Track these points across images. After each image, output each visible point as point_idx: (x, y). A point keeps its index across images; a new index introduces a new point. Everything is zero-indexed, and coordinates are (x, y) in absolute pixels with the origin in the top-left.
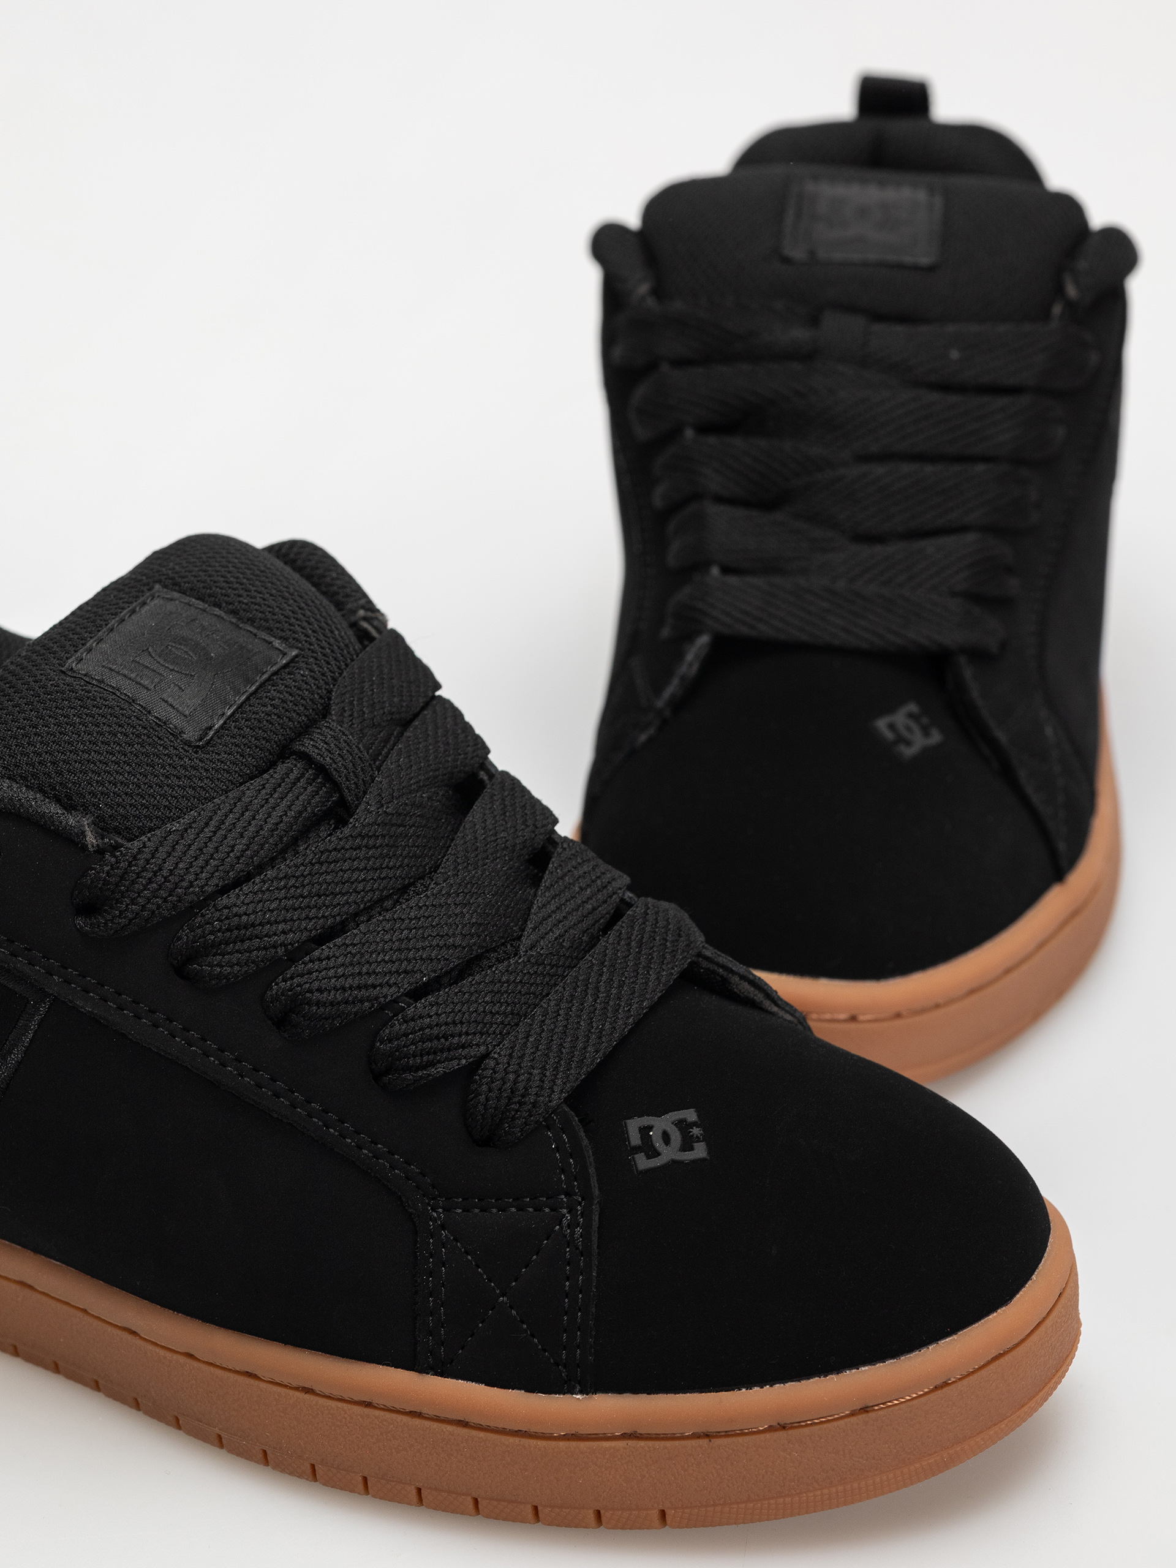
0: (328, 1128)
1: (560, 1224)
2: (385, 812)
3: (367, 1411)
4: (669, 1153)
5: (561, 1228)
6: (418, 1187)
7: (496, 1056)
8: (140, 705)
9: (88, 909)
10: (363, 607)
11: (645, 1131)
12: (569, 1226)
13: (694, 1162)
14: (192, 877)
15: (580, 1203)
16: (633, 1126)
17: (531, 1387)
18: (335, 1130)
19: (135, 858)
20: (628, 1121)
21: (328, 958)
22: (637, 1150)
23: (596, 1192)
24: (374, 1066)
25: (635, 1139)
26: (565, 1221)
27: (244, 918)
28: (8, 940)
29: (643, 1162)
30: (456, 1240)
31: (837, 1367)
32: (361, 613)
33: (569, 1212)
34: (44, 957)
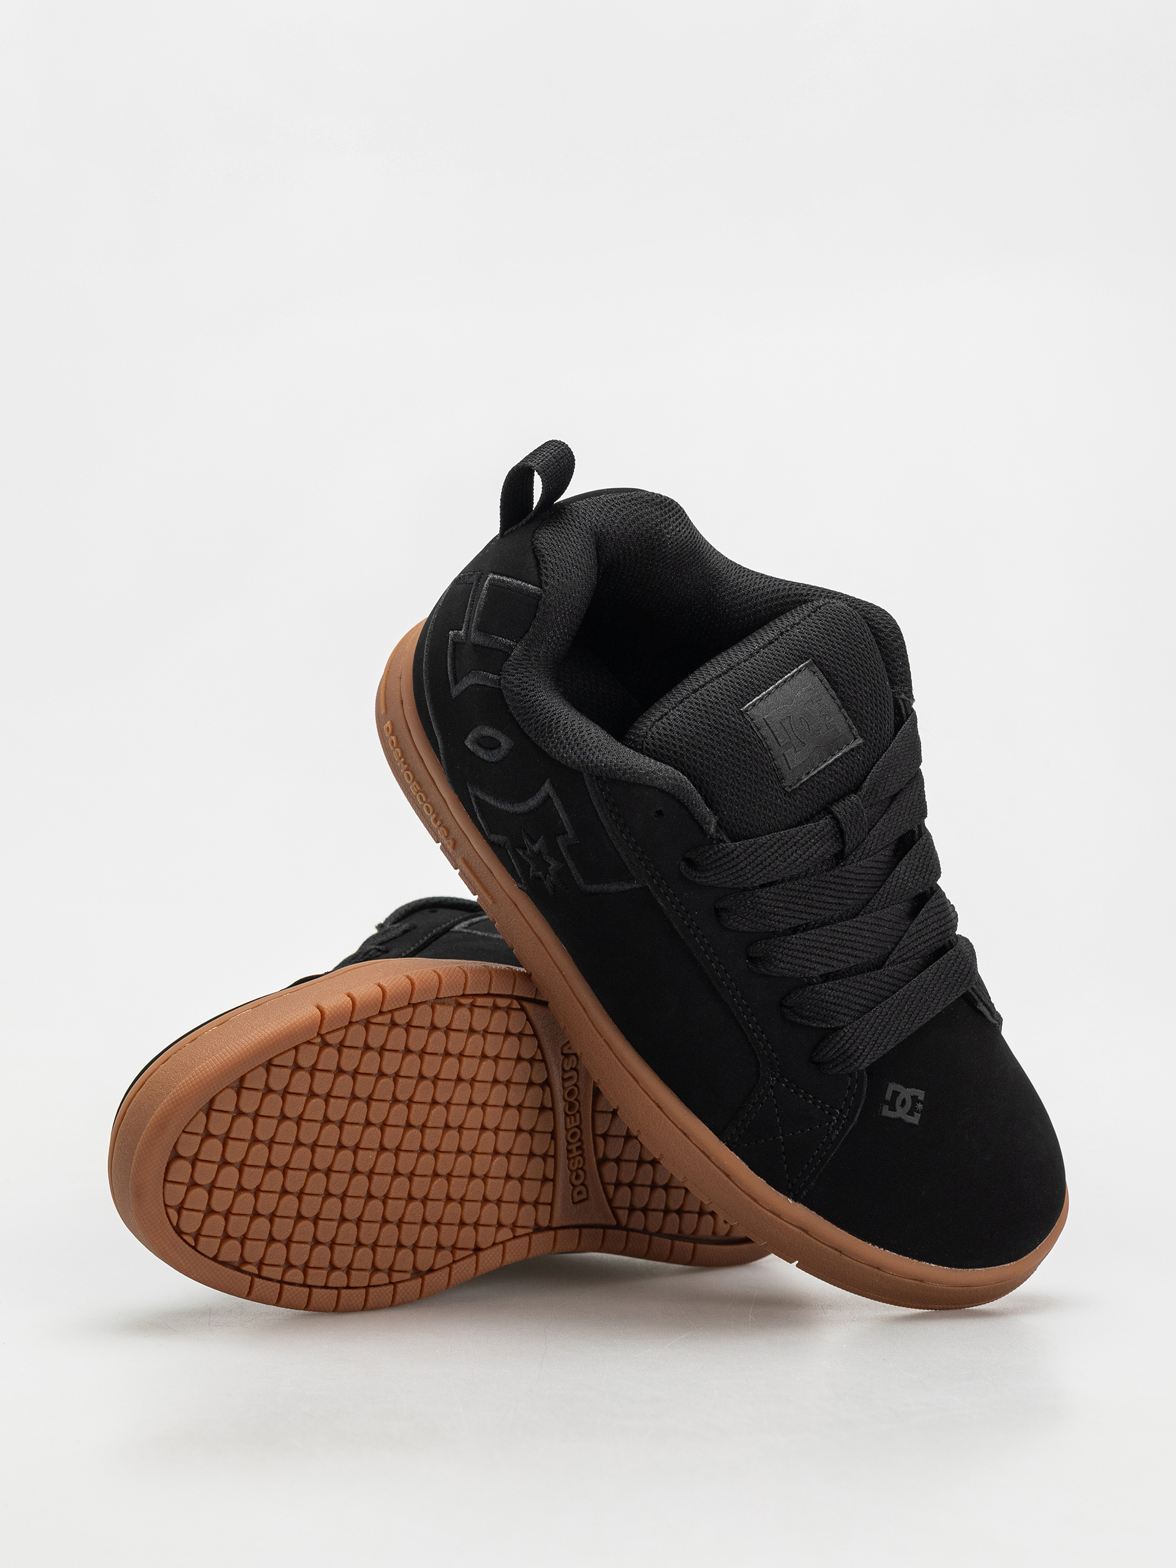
0: (744, 1014)
1: (830, 1123)
2: (861, 865)
3: (684, 1137)
4: (901, 1113)
5: (829, 1126)
6: (770, 1063)
7: (846, 1031)
8: (771, 754)
9: (690, 862)
10: (905, 693)
11: (896, 1094)
12: (833, 1127)
13: (910, 1124)
14: (750, 876)
15: (844, 1119)
16: (892, 1087)
17: (771, 1182)
18: (747, 1017)
19: (728, 854)
20: (890, 1084)
21: (793, 944)
22: (887, 1103)
23: (856, 1119)
24: (784, 1001)
25: (888, 1096)
26: (833, 1124)
27: (764, 907)
28: (642, 852)
29: (886, 1112)
30: (774, 1097)
31: (920, 1258)
32: (903, 696)
33: (837, 1120)
34: (654, 869)
